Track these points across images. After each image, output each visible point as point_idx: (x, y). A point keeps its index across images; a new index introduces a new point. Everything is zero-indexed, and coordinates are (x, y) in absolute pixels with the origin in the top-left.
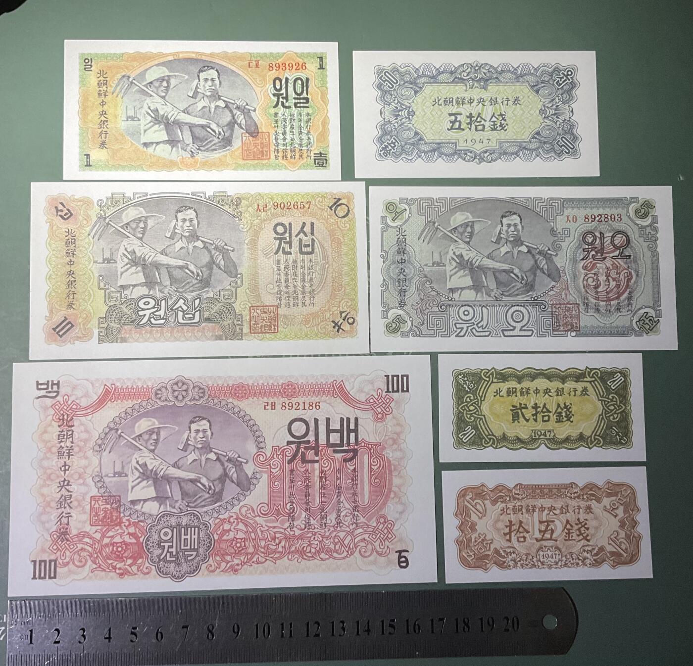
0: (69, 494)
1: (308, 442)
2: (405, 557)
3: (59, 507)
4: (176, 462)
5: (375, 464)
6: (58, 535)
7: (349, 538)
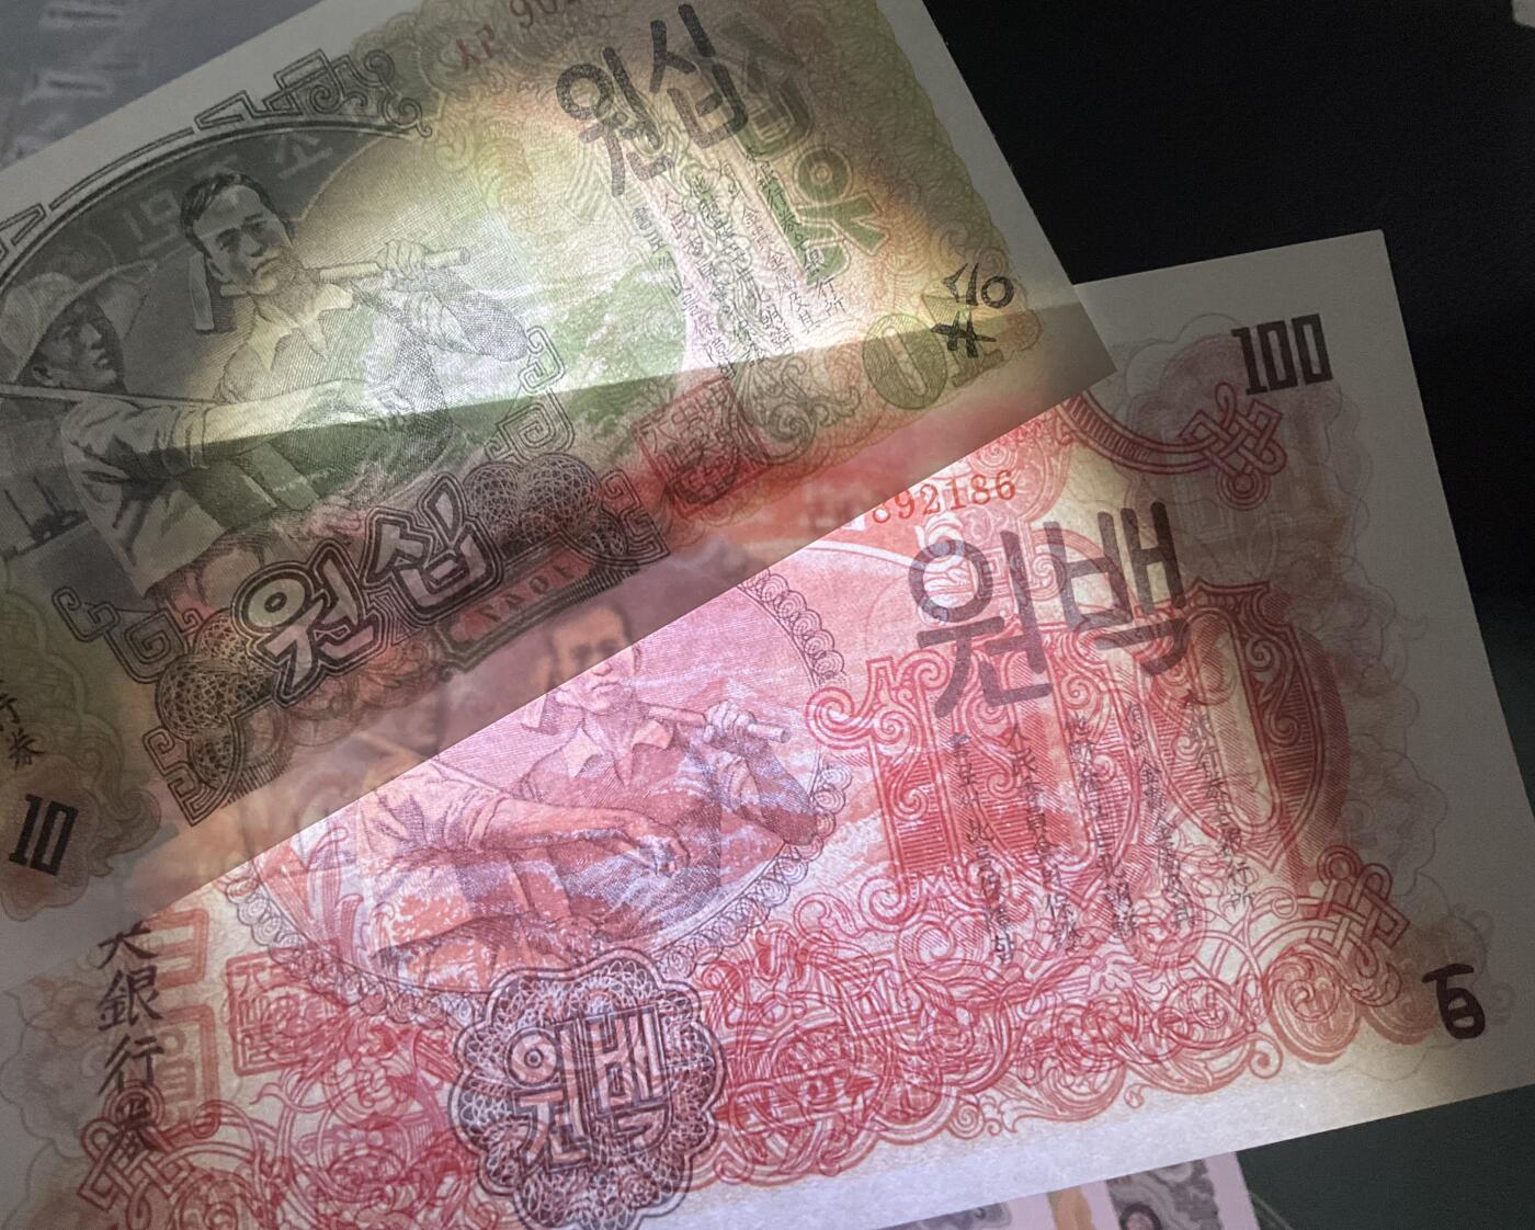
0: (146, 964)
1: (997, 622)
2: (1463, 993)
3: (109, 1021)
4: (525, 779)
5: (1262, 664)
6: (114, 1130)
7: (1235, 957)
